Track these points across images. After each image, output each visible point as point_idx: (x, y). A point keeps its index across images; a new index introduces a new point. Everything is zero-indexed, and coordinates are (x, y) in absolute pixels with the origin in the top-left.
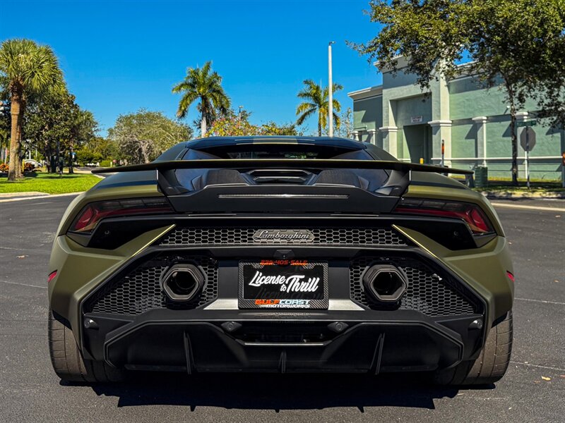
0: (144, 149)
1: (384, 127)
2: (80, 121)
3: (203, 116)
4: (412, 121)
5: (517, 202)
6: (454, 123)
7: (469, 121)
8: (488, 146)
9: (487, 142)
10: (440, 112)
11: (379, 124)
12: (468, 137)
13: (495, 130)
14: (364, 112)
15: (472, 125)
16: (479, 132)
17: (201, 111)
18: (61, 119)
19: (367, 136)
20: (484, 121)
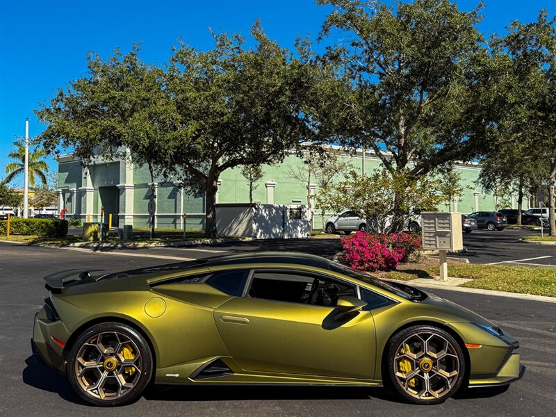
1: (83, 188)
4: (105, 183)
5: (135, 251)
6: (136, 187)
7: (146, 185)
8: (158, 205)
9: (158, 202)
10: (125, 177)
11: (79, 185)
12: (146, 198)
13: (163, 193)
14: (67, 174)
15: (148, 189)
19: (69, 194)
20: (156, 186)
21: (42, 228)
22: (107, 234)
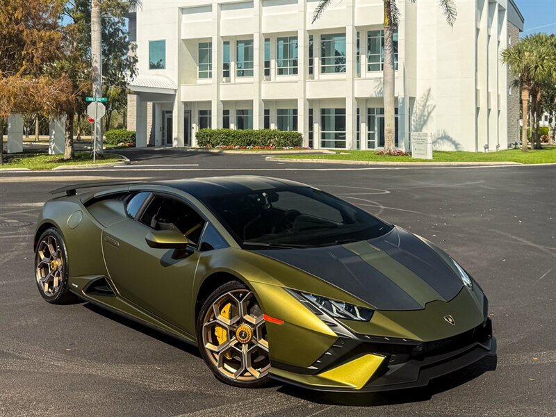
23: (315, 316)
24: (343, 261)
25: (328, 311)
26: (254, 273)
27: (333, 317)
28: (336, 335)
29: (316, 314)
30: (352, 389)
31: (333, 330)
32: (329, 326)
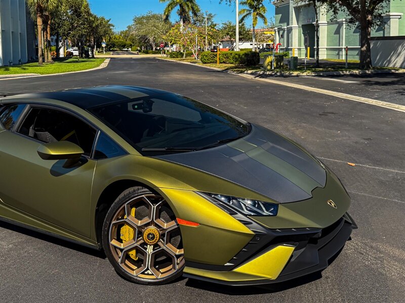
0: (151, 39)
1: (290, 26)
2: (97, 24)
3: (181, 18)
4: (306, 21)
6: (328, 23)
7: (336, 22)
8: (346, 39)
9: (346, 36)
10: (320, 15)
11: (288, 23)
12: (336, 33)
14: (281, 15)
15: (337, 25)
16: (341, 29)
17: (179, 14)
18: (81, 24)
19: (282, 31)
20: (344, 22)
21: (236, 58)
22: (282, 64)
23: (229, 215)
24: (236, 159)
25: (239, 210)
26: (163, 180)
27: (246, 215)
28: (253, 233)
29: (231, 214)
30: (268, 280)
31: (249, 228)
32: (244, 224)
